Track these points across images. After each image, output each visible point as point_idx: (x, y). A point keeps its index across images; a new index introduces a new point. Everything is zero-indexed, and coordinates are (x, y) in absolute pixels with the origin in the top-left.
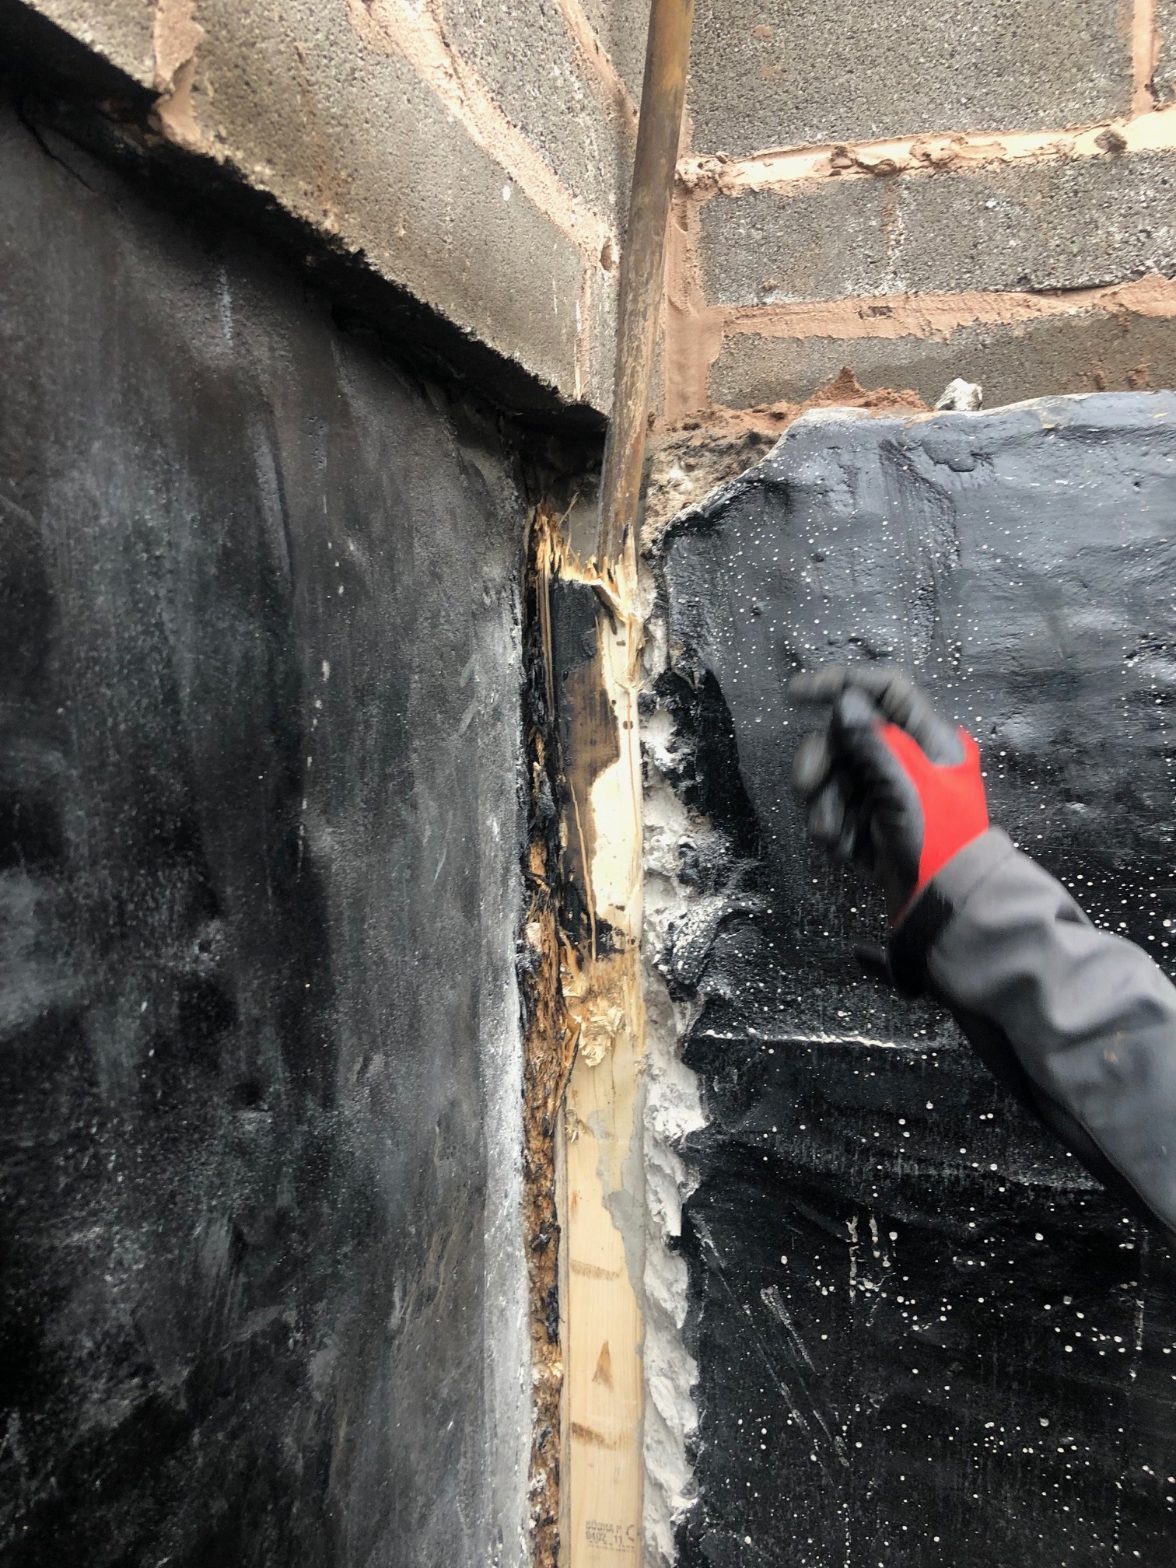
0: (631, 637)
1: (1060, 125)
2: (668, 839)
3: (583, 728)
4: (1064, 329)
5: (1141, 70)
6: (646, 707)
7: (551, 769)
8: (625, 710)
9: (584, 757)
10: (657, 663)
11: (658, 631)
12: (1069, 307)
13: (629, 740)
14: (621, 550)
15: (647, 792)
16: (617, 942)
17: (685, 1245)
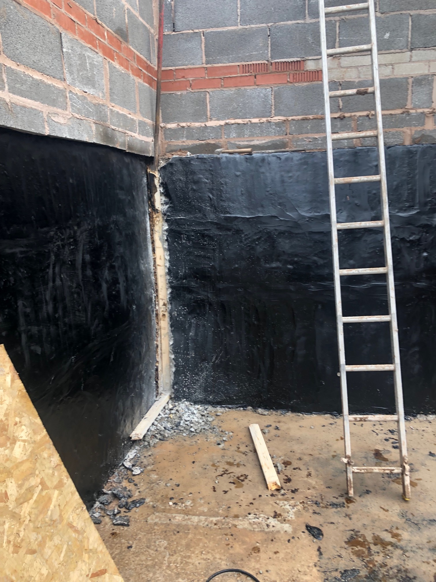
0: (158, 179)
1: (201, 122)
2: (163, 200)
3: (154, 188)
4: (202, 144)
5: (209, 116)
6: (160, 186)
7: (150, 193)
8: (158, 186)
9: (154, 191)
10: (161, 181)
11: (160, 178)
12: (203, 142)
13: (158, 190)
14: (156, 170)
15: (161, 195)
16: (159, 211)
17: (167, 240)
